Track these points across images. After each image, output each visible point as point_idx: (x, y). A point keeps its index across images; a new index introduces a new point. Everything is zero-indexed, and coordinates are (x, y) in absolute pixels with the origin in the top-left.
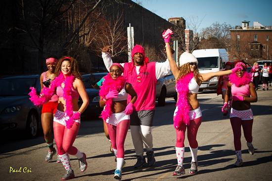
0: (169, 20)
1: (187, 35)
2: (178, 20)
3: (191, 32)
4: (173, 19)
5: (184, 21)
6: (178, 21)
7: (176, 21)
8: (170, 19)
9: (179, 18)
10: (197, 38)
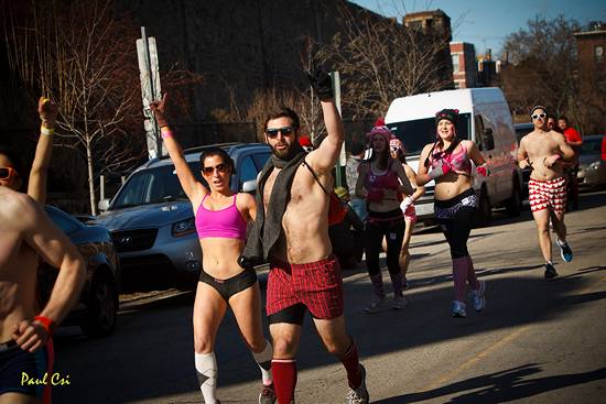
0: (404, 19)
1: (457, 59)
2: (431, 17)
3: (469, 49)
4: (413, 15)
5: (447, 20)
6: (429, 22)
7: (424, 22)
8: (408, 16)
9: (431, 13)
10: (489, 65)
